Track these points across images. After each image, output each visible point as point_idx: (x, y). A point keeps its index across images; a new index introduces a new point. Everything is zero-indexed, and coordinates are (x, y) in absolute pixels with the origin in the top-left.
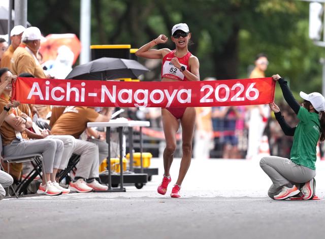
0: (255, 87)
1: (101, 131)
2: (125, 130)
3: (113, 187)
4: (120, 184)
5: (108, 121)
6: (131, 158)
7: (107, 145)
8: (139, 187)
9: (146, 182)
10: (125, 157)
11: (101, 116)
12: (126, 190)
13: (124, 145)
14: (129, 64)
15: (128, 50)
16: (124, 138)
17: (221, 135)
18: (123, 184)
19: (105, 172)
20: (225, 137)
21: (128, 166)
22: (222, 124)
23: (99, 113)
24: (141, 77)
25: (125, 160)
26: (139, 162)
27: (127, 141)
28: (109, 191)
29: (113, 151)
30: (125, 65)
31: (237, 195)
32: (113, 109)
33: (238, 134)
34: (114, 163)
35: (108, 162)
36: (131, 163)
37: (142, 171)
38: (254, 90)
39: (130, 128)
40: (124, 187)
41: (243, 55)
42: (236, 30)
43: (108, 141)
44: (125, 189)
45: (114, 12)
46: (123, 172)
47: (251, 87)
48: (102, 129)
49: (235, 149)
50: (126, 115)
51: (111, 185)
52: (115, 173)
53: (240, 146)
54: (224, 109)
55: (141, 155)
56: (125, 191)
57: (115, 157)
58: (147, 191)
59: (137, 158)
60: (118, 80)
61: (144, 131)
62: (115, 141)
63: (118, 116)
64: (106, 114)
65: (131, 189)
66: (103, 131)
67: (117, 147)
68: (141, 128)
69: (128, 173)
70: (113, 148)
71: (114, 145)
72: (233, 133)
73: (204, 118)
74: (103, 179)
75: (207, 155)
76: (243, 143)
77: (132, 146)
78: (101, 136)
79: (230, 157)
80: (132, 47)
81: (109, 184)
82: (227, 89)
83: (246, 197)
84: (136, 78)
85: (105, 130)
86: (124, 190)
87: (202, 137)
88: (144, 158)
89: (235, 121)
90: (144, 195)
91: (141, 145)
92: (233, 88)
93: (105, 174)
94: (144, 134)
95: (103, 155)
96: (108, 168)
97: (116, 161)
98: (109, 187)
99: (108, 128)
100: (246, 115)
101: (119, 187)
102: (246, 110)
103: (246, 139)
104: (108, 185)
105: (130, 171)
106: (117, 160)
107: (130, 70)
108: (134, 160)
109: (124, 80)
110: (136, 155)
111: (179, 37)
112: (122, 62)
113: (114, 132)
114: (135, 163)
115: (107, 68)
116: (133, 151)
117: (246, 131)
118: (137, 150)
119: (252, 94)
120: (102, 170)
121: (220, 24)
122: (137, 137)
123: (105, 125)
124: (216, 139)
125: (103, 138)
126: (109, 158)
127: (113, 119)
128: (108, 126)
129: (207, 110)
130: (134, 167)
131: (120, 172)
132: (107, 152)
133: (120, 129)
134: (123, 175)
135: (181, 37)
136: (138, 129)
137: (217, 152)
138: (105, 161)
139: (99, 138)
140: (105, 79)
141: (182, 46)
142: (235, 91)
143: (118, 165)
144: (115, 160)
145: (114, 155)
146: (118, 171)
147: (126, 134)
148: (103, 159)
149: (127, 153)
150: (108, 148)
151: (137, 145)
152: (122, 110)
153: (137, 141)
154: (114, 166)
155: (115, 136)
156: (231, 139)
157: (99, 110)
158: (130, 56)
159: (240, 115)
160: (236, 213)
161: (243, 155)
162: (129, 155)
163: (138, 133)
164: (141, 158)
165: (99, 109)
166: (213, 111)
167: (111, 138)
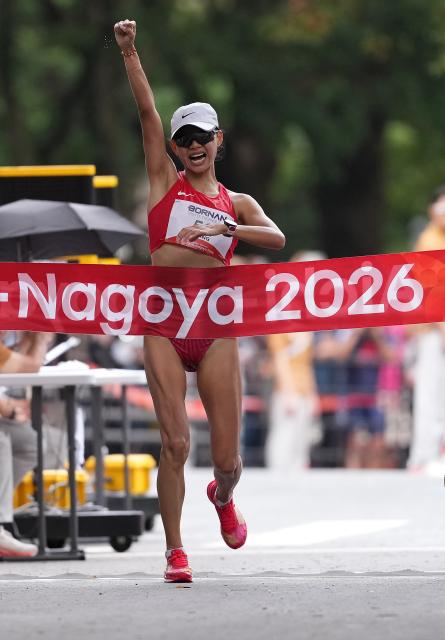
0: (411, 275)
1: (16, 397)
2: (82, 394)
3: (51, 545)
4: (69, 540)
5: (35, 369)
6: (99, 468)
7: (34, 434)
8: (121, 548)
9: (138, 533)
10: (82, 466)
11: (16, 357)
12: (87, 556)
13: (80, 436)
14: (93, 216)
15: (88, 179)
16: (80, 417)
17: (341, 405)
18: (79, 539)
19: (30, 508)
20: (353, 412)
21: (89, 490)
22: (343, 377)
23: (12, 348)
24: (123, 253)
25: (81, 474)
26: (119, 480)
27: (87, 424)
28: (40, 558)
29: (51, 451)
30: (79, 220)
31: (384, 566)
32: (49, 337)
33: (386, 402)
34: (54, 482)
35: (38, 482)
36: (98, 485)
37: (129, 503)
38: (409, 283)
39: (96, 390)
40: (80, 547)
41: (397, 191)
42: (378, 122)
43: (37, 424)
44: (82, 552)
45: (50, 78)
46: (78, 507)
47: (401, 277)
48: (19, 393)
49: (378, 444)
50: (84, 354)
51: (45, 543)
52: (55, 510)
53: (392, 435)
54: (347, 337)
55: (126, 462)
56: (82, 558)
57: (57, 466)
58: (140, 559)
59: (114, 470)
60: (63, 261)
61: (133, 396)
62: (54, 425)
63: (63, 358)
64: (30, 352)
65: (98, 551)
66: (23, 396)
67: (61, 440)
68: (124, 388)
69: (90, 509)
70: (49, 444)
71: (54, 435)
72: (371, 400)
73: (293, 361)
74: (22, 526)
75: (302, 459)
76: (398, 425)
77: (101, 436)
78: (19, 409)
79: (365, 464)
80: (100, 172)
81: (41, 542)
82: (337, 282)
83: (408, 572)
84: (110, 255)
85: (29, 394)
86: (79, 554)
87: (290, 413)
88: (133, 470)
89: (376, 370)
90: (134, 568)
91: (124, 434)
92: (353, 280)
93: (28, 515)
94: (133, 405)
95: (23, 462)
96: (38, 496)
97: (58, 479)
98: (41, 549)
99: (37, 390)
100: (407, 352)
101: (67, 548)
102: (405, 338)
103: (406, 416)
104: (37, 541)
105: (96, 503)
106: (62, 474)
107: (95, 233)
108: (106, 475)
109: (77, 261)
110: (113, 460)
111: (191, 143)
112: (73, 212)
113: (50, 400)
114: (110, 481)
115: (33, 228)
116: (105, 450)
117: (406, 395)
118: (115, 449)
119: (405, 294)
120: (20, 500)
121: (335, 109)
122: (114, 414)
123: (28, 380)
124: (326, 416)
125: (23, 417)
126: (38, 471)
127: (49, 365)
128: (37, 383)
129: (302, 340)
130: (107, 493)
131: (68, 506)
132: (35, 455)
133: (67, 393)
134: (79, 514)
135: (195, 144)
136: (117, 392)
137: (329, 452)
138: (28, 477)
139: (12, 416)
140: (26, 259)
141: (196, 169)
142: (359, 289)
143: (63, 489)
144: (56, 475)
145: (53, 461)
146: (63, 505)
147: (85, 404)
148: (24, 473)
149: (86, 456)
150: (35, 442)
151: (113, 435)
152: (73, 342)
153: (114, 425)
154: (54, 492)
155: (54, 411)
156: (368, 416)
157: (11, 342)
158: (94, 197)
159: (389, 351)
160: (382, 616)
161: (399, 458)
162: (92, 461)
163: (118, 403)
164: (126, 470)
165: (11, 337)
166: (315, 343)
167: (44, 417)
